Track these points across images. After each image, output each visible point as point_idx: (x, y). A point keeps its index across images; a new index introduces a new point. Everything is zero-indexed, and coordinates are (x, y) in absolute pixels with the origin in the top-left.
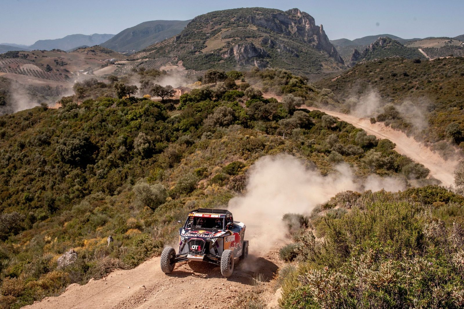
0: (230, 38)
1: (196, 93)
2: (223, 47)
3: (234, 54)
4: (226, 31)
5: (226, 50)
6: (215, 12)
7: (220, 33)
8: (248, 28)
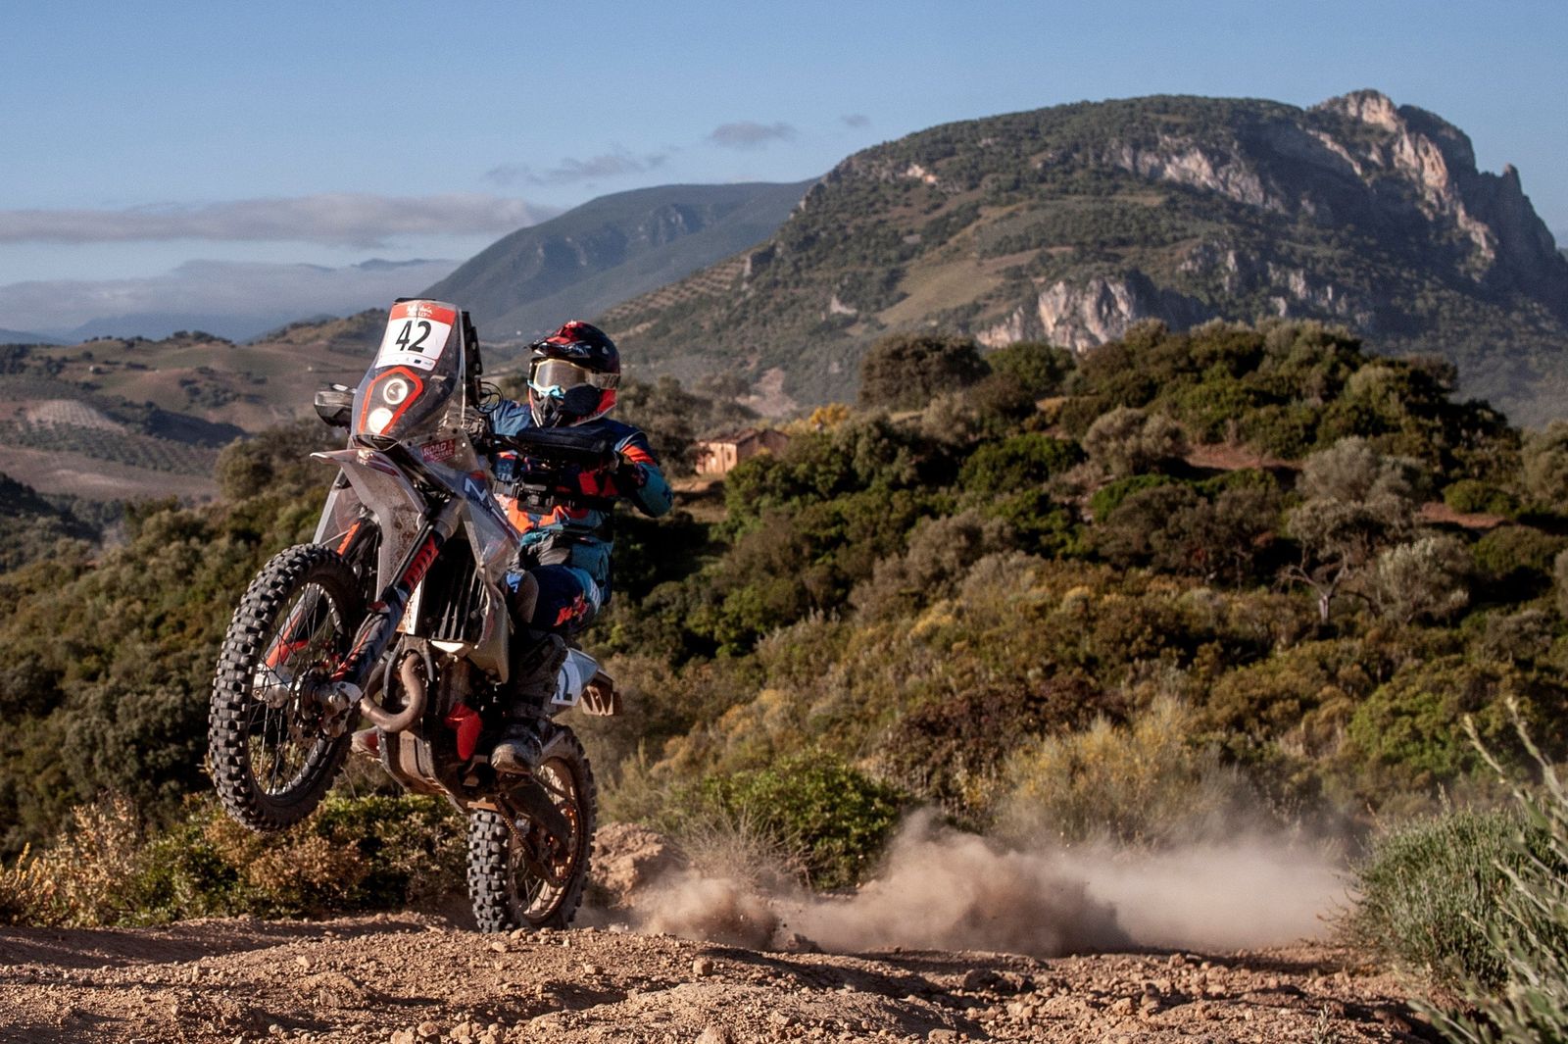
0: (1022, 249)
1: (813, 455)
2: (990, 297)
3: (1042, 326)
4: (1002, 219)
5: (1004, 310)
6: (946, 127)
7: (970, 229)
8: (1118, 197)
